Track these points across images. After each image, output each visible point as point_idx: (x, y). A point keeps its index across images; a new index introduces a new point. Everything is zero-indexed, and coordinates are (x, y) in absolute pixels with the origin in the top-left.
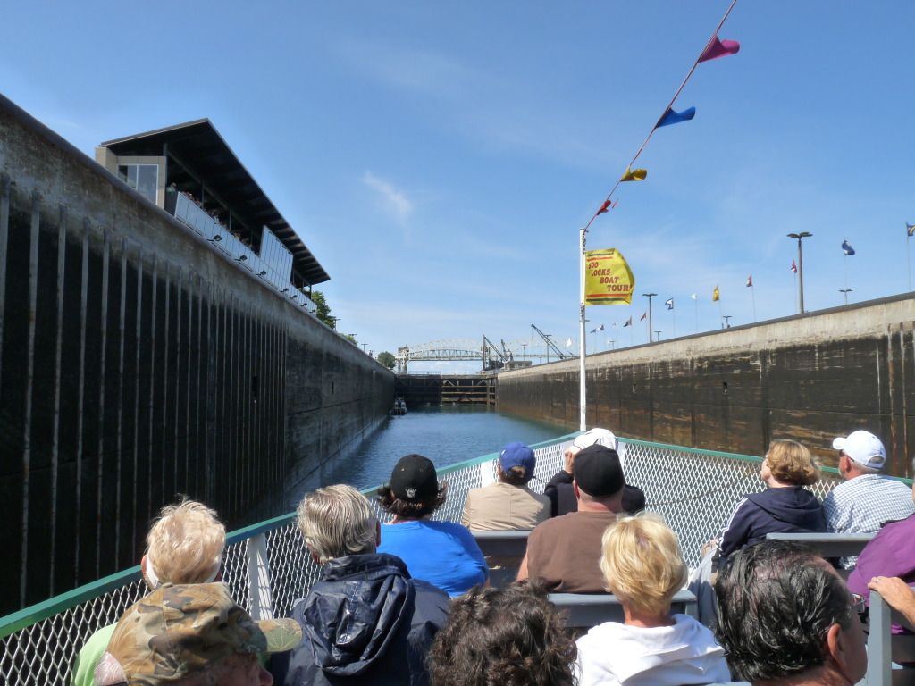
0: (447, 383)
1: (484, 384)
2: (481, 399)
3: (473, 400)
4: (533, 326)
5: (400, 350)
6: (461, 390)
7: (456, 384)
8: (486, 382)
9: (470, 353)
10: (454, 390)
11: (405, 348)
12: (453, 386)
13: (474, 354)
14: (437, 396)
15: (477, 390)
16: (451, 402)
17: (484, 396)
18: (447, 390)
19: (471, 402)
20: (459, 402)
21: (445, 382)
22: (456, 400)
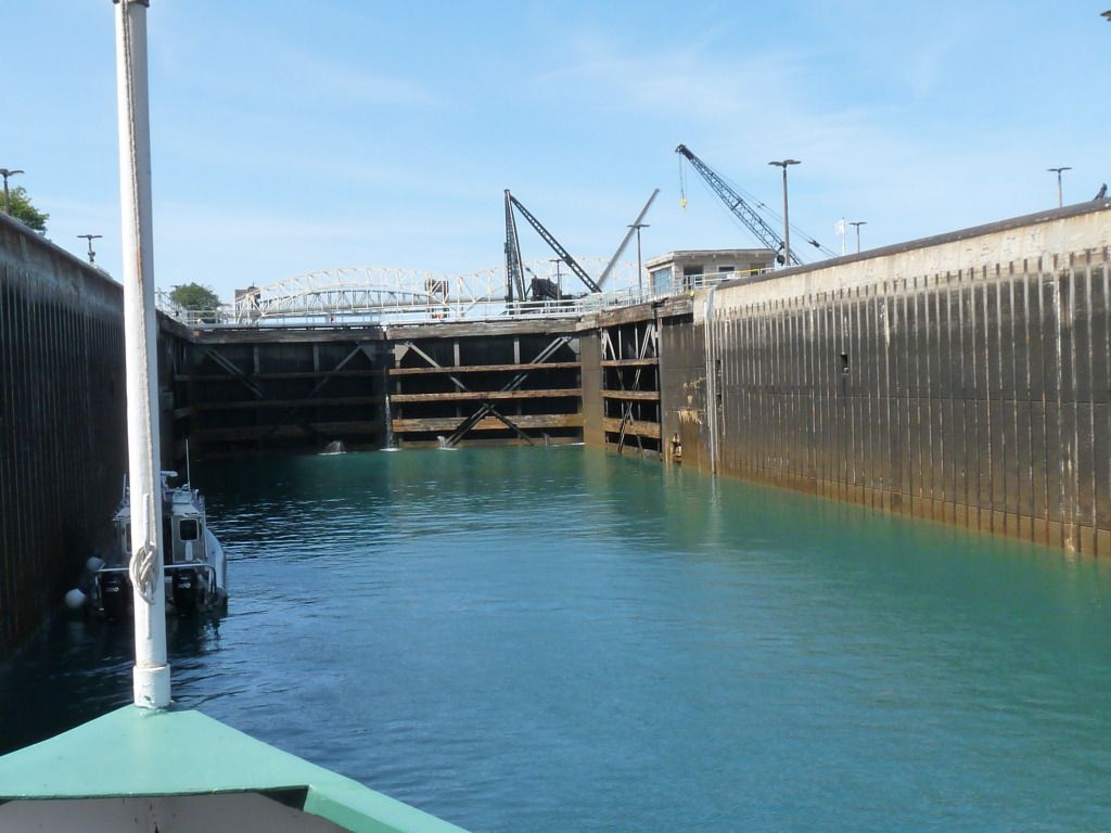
0: (410, 359)
1: (565, 354)
2: (557, 420)
3: (524, 421)
4: (684, 150)
5: (239, 293)
6: (471, 382)
7: (446, 360)
8: (575, 344)
9: (399, 298)
10: (441, 382)
11: (252, 288)
12: (438, 368)
13: (410, 298)
14: (372, 411)
15: (536, 379)
16: (430, 436)
17: (571, 405)
18: (410, 384)
19: (512, 433)
20: (466, 434)
21: (400, 352)
22: (453, 423)
